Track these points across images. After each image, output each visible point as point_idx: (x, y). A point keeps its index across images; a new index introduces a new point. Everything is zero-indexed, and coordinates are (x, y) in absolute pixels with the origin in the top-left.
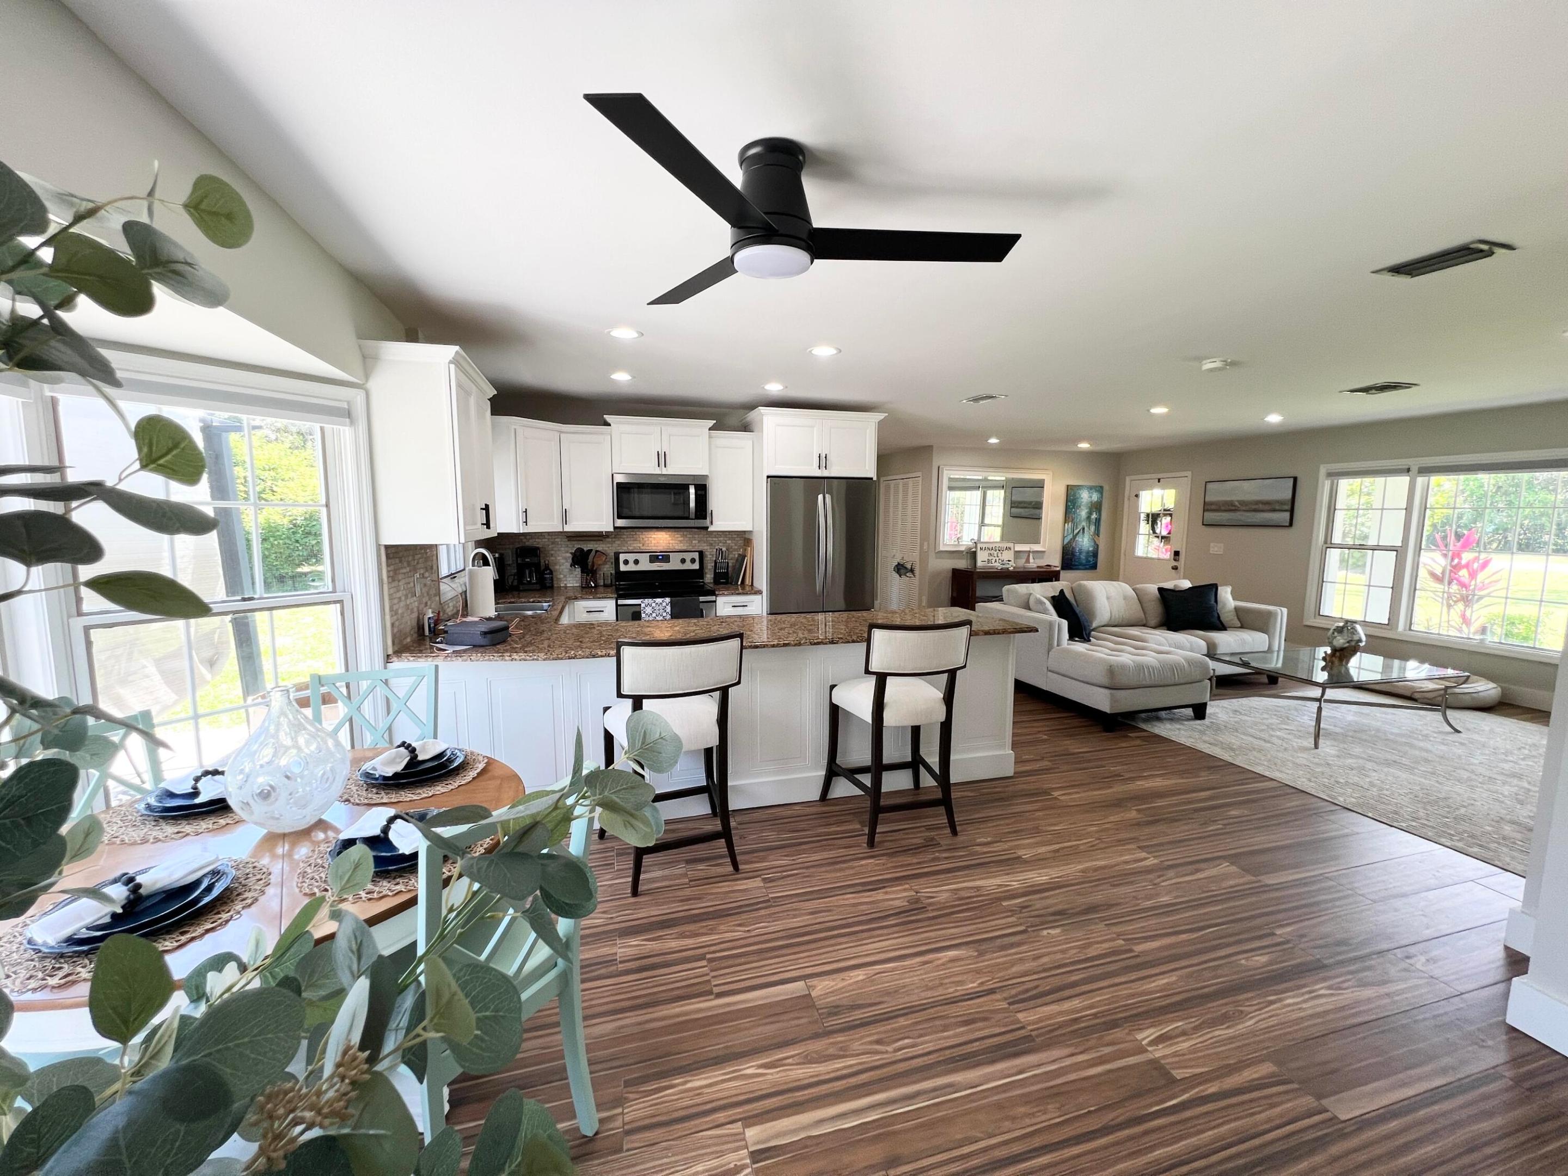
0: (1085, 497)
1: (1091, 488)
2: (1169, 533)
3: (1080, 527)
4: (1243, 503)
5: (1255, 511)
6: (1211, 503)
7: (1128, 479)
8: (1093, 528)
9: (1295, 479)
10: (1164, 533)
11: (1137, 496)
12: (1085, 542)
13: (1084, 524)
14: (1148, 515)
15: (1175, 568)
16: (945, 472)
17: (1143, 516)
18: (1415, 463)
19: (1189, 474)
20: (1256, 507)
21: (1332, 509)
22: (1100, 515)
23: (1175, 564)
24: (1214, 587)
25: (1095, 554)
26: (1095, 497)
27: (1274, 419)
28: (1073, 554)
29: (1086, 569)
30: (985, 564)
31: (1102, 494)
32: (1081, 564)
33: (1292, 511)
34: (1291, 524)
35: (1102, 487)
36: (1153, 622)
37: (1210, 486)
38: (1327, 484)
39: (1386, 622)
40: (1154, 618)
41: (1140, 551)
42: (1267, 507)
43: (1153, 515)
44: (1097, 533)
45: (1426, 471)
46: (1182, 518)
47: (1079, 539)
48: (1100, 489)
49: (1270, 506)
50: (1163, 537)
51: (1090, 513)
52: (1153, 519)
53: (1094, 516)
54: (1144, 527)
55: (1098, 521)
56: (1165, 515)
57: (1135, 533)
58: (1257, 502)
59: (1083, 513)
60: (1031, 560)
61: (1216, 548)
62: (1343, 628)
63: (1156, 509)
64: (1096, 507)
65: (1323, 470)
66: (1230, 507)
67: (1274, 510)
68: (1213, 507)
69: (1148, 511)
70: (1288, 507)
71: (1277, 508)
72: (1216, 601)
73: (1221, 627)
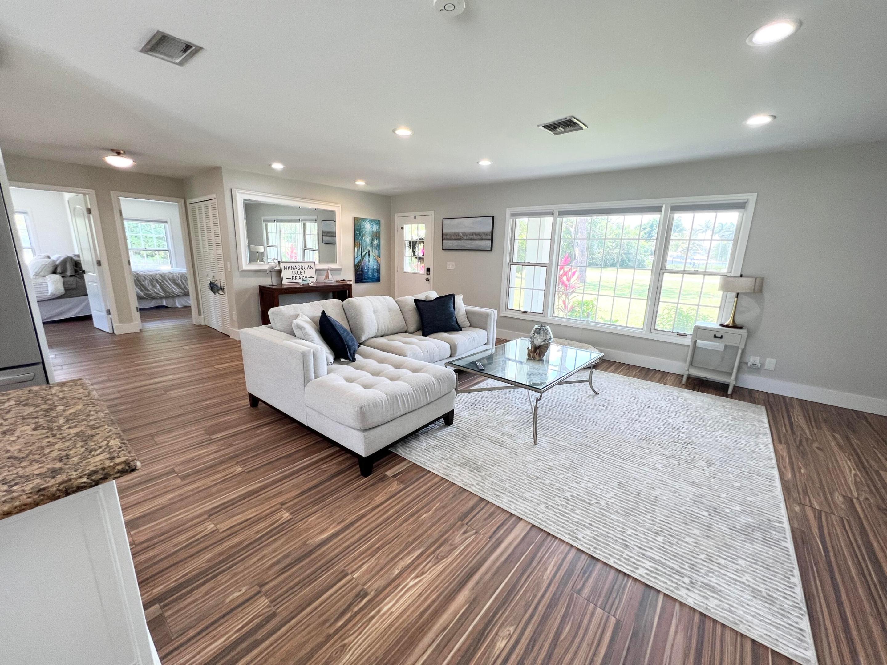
0: (368, 227)
1: (371, 221)
2: (423, 255)
3: (366, 251)
4: (465, 234)
5: (472, 239)
6: (446, 234)
7: (396, 216)
8: (375, 251)
9: (493, 217)
10: (420, 255)
11: (402, 228)
12: (370, 262)
13: (369, 248)
14: (410, 242)
15: (428, 280)
16: (238, 195)
17: (407, 243)
18: (556, 208)
19: (432, 212)
20: (471, 237)
21: (513, 239)
22: (379, 241)
23: (427, 277)
24: (451, 297)
25: (378, 271)
26: (375, 228)
27: (485, 163)
28: (362, 271)
29: (373, 282)
30: (291, 280)
31: (379, 225)
32: (369, 278)
33: (492, 240)
34: (491, 249)
35: (379, 221)
36: (412, 328)
37: (445, 221)
38: (511, 221)
39: (542, 312)
40: (413, 325)
41: (407, 268)
42: (479, 237)
43: (413, 242)
44: (378, 255)
45: (563, 213)
46: (430, 244)
47: (366, 259)
48: (378, 222)
49: (480, 236)
50: (419, 258)
51: (372, 240)
52: (413, 245)
53: (375, 242)
54: (408, 251)
55: (378, 246)
56: (420, 242)
57: (402, 256)
58: (472, 234)
59: (368, 239)
60: (330, 276)
61: (451, 266)
62: (540, 329)
63: (415, 238)
64: (377, 236)
65: (509, 211)
66: (457, 237)
67: (482, 239)
68: (448, 237)
69: (410, 240)
70: (490, 237)
71: (484, 237)
72: (454, 308)
73: (458, 328)
